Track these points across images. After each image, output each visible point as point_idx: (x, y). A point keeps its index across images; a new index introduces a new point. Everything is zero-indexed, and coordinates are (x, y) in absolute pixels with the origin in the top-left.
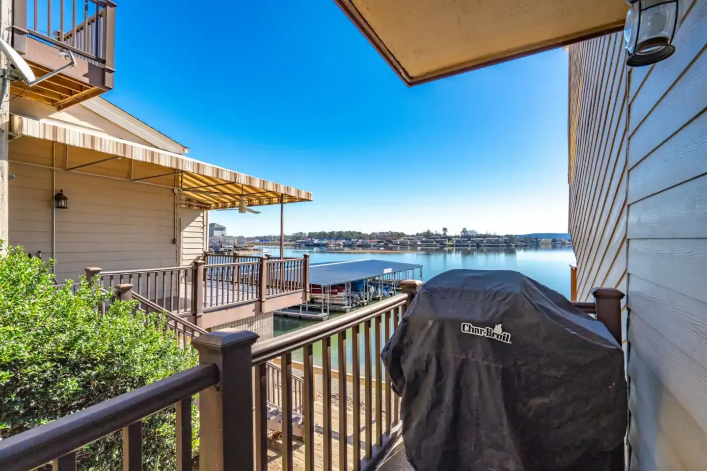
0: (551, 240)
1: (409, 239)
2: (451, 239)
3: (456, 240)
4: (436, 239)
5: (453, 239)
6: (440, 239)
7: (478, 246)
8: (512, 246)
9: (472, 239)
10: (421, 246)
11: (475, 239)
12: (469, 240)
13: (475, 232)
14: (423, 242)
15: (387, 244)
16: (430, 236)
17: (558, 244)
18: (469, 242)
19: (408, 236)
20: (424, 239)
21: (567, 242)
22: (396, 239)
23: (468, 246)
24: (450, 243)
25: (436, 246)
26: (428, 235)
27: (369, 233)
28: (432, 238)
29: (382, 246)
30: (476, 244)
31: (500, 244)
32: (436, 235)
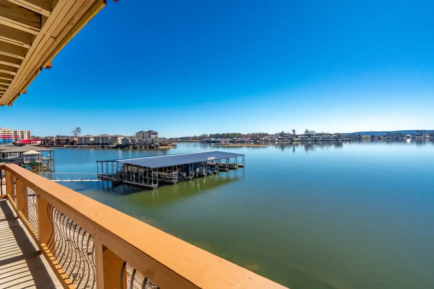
0: (370, 136)
1: (270, 137)
2: (298, 137)
3: (301, 138)
4: (287, 137)
5: (299, 136)
6: (290, 137)
7: (316, 141)
8: (339, 141)
9: (311, 137)
10: (278, 141)
11: (313, 136)
12: (310, 137)
13: (313, 132)
14: (279, 139)
15: (256, 140)
16: (284, 135)
17: (375, 138)
18: (309, 138)
19: (270, 135)
20: (280, 137)
21: (382, 137)
22: (262, 137)
23: (309, 141)
24: (297, 139)
25: (287, 141)
26: (282, 134)
27: (246, 134)
28: (285, 136)
29: (252, 142)
30: (314, 140)
31: (331, 139)
32: (288, 134)
